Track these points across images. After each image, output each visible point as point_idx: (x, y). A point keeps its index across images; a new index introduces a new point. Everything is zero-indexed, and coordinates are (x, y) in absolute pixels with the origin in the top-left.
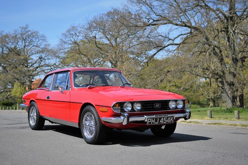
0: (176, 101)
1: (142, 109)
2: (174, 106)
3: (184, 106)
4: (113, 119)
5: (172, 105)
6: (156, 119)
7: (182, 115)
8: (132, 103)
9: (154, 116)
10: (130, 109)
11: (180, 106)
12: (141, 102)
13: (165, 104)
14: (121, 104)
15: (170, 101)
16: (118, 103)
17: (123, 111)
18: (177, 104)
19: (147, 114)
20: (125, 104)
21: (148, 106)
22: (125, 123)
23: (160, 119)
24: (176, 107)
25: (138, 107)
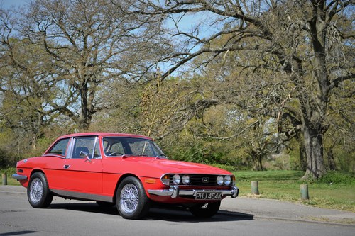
0: (224, 176)
1: (190, 182)
2: (222, 182)
3: (231, 183)
4: (162, 191)
5: (220, 181)
6: (205, 194)
7: (229, 192)
8: (181, 176)
9: (203, 191)
10: (179, 181)
11: (228, 182)
12: (189, 175)
13: (212, 179)
14: (170, 176)
15: (217, 176)
16: (167, 175)
17: (172, 183)
18: (225, 180)
19: (196, 189)
20: (174, 176)
21: (196, 180)
22: (174, 196)
23: (209, 194)
24: (224, 183)
25: (187, 180)
